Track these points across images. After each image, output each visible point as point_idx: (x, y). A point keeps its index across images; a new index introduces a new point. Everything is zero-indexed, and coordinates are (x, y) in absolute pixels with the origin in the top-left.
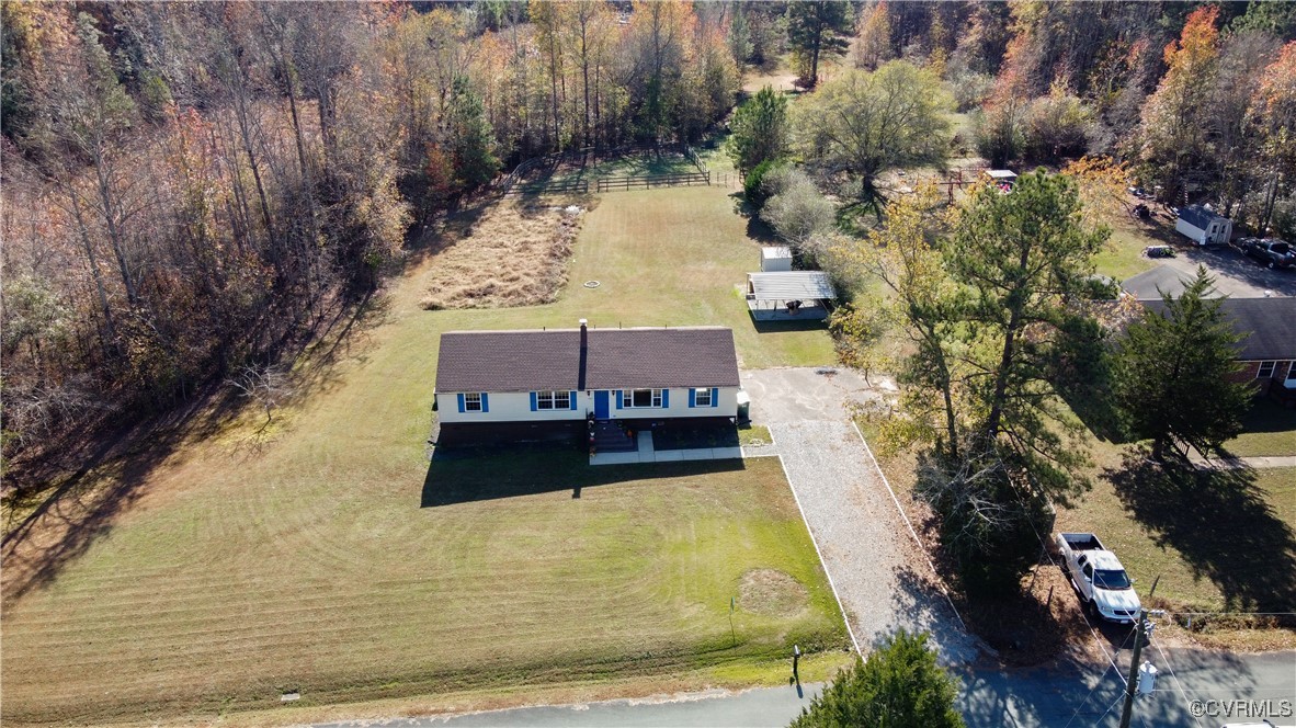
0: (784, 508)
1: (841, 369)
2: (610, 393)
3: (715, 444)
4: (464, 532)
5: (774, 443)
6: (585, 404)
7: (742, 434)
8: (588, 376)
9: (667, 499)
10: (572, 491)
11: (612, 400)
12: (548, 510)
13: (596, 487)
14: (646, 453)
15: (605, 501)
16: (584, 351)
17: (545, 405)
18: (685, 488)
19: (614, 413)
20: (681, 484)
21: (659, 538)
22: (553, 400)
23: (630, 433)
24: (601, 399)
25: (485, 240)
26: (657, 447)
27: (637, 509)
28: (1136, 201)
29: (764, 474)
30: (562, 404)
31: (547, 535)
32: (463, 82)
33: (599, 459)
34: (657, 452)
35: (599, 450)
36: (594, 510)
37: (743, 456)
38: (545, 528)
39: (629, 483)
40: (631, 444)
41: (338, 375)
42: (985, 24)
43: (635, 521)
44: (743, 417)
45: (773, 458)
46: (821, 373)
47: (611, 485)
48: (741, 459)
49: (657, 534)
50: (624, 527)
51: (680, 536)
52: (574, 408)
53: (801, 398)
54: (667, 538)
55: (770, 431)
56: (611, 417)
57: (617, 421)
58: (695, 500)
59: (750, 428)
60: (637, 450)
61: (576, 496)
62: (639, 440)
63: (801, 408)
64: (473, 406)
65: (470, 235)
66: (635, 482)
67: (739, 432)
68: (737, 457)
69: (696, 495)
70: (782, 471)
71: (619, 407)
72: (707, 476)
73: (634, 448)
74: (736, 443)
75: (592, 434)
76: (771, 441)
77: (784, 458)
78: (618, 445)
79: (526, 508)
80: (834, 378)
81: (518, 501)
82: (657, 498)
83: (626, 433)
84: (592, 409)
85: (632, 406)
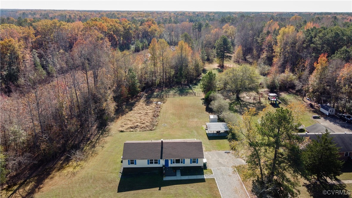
0: (216, 194)
1: (231, 151)
2: (169, 160)
3: (197, 174)
5: (213, 174)
6: (162, 162)
7: (205, 171)
8: (163, 155)
9: (184, 191)
10: (158, 188)
11: (170, 162)
12: (152, 194)
13: (165, 187)
14: (179, 177)
15: (168, 191)
16: (162, 148)
17: (152, 163)
18: (189, 188)
19: (170, 165)
20: (188, 186)
22: (154, 162)
23: (174, 171)
24: (167, 161)
25: (136, 111)
26: (182, 175)
27: (176, 194)
28: (309, 102)
29: (211, 183)
30: (156, 163)
32: (131, 69)
33: (166, 178)
35: (166, 176)
36: (164, 194)
37: (205, 178)
39: (174, 186)
41: (96, 151)
42: (267, 52)
44: (205, 165)
45: (213, 179)
46: (226, 152)
47: (169, 186)
48: (204, 179)
52: (159, 164)
53: (220, 160)
55: (212, 170)
56: (169, 166)
57: (171, 167)
59: (207, 169)
60: (176, 176)
61: (160, 189)
62: (177, 173)
63: (220, 163)
64: (132, 163)
65: (132, 110)
66: (176, 186)
67: (204, 170)
68: (203, 178)
69: (192, 190)
70: (216, 182)
71: (171, 163)
72: (195, 184)
73: (175, 175)
74: (203, 174)
75: (164, 171)
76: (212, 173)
78: (171, 174)
79: (146, 193)
80: (229, 154)
81: (144, 191)
82: (181, 191)
83: (173, 171)
84: (164, 164)
85: (175, 163)
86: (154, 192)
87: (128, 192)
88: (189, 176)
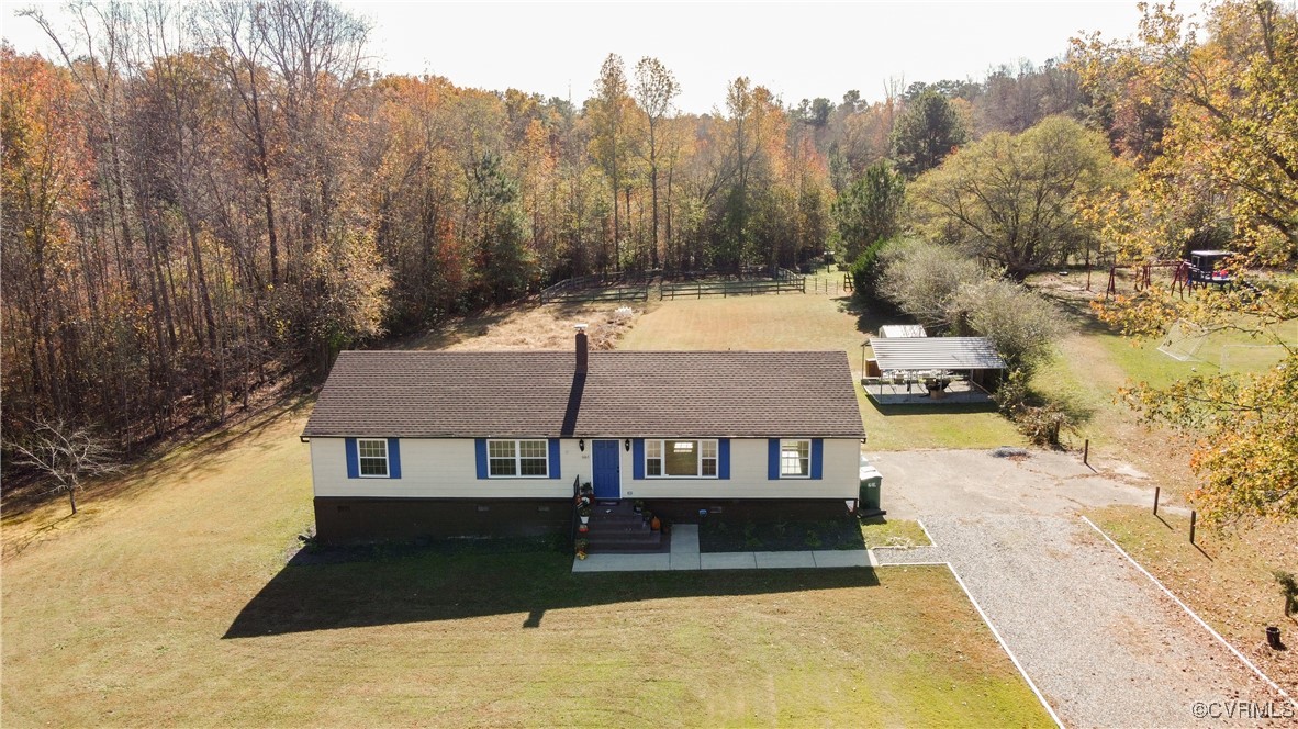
0: (975, 657)
1: (1036, 451)
2: (622, 444)
3: (817, 544)
4: (281, 685)
5: (935, 545)
6: (577, 464)
7: (868, 531)
8: (583, 415)
9: (717, 633)
10: (526, 616)
11: (626, 459)
12: (470, 648)
13: (575, 610)
14: (685, 555)
15: (592, 633)
16: (580, 378)
17: (504, 468)
18: (758, 615)
19: (630, 487)
20: (748, 608)
21: (693, 707)
22: (518, 458)
23: (656, 522)
24: (605, 455)
25: (503, 338)
26: (706, 547)
27: (652, 649)
29: (918, 593)
30: (533, 468)
31: (450, 694)
32: (494, 162)
33: (588, 564)
34: (704, 555)
35: (589, 550)
36: (562, 650)
37: (874, 562)
38: (451, 679)
39: (644, 603)
40: (657, 541)
43: (645, 671)
44: (869, 505)
45: (935, 567)
46: (1001, 455)
47: (608, 607)
48: (870, 569)
49: (689, 699)
50: (619, 684)
51: (740, 705)
52: (556, 474)
53: (970, 485)
54: (711, 707)
55: (923, 527)
56: (623, 494)
57: (633, 503)
58: (777, 635)
59: (885, 522)
60: (669, 551)
61: (532, 623)
62: (673, 537)
63: (974, 497)
64: (374, 467)
65: (485, 334)
66: (655, 602)
67: (863, 528)
68: (862, 564)
69: (780, 627)
70: (958, 589)
71: (638, 475)
72: (802, 595)
73: (663, 547)
74: (859, 544)
75: (585, 520)
76: (929, 543)
77: (959, 569)
78: (633, 541)
79: (427, 642)
80: (1026, 463)
81: (418, 629)
82: (696, 630)
83: (650, 522)
84: (588, 476)
85: (663, 475)
86: (488, 635)
87: (303, 636)
88: (757, 554)
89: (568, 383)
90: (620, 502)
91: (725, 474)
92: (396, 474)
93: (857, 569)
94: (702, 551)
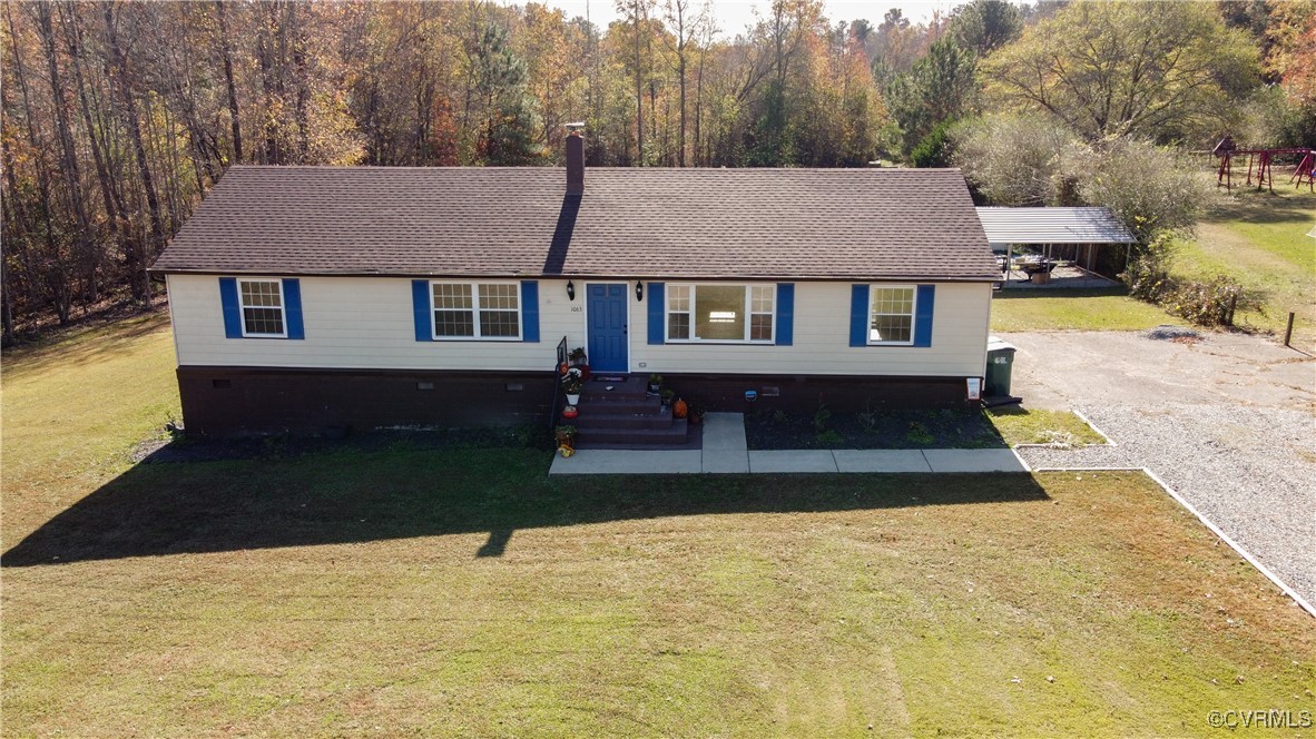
1: (1203, 331)
2: (632, 294)
3: (927, 440)
4: (29, 648)
5: (1112, 443)
6: (562, 323)
7: (1003, 423)
8: (576, 248)
9: (784, 572)
11: (637, 313)
12: (365, 589)
13: (549, 531)
14: (724, 454)
15: (570, 568)
17: (456, 324)
18: (848, 543)
19: (643, 356)
21: (747, 706)
22: (476, 309)
23: (681, 406)
24: (606, 304)
26: (756, 441)
27: (673, 596)
29: (1112, 513)
30: (498, 325)
31: (308, 673)
33: (578, 463)
34: (755, 454)
35: (578, 443)
37: (1025, 466)
38: (317, 644)
39: (660, 522)
40: (682, 431)
43: (659, 635)
44: (998, 395)
45: (1124, 474)
46: (1160, 336)
47: (601, 527)
48: (1025, 476)
49: (739, 690)
50: (612, 659)
51: (838, 705)
52: (532, 334)
53: (1133, 370)
54: (781, 708)
55: (1085, 419)
56: (633, 367)
57: (647, 379)
58: (887, 576)
59: (1025, 412)
60: (700, 447)
62: (707, 426)
63: (1143, 383)
64: (263, 322)
66: (679, 521)
67: (995, 419)
68: (1010, 469)
69: (890, 563)
70: (1174, 507)
71: (655, 336)
72: (915, 511)
73: (692, 440)
75: (573, 399)
77: (1164, 477)
78: (647, 432)
79: (298, 578)
81: (290, 558)
82: (748, 566)
83: (671, 406)
84: (580, 339)
85: (692, 337)
86: (401, 568)
87: (104, 566)
88: (837, 452)
89: (555, 207)
90: (626, 377)
91: (785, 337)
92: (297, 332)
93: (998, 475)
94: (750, 447)
